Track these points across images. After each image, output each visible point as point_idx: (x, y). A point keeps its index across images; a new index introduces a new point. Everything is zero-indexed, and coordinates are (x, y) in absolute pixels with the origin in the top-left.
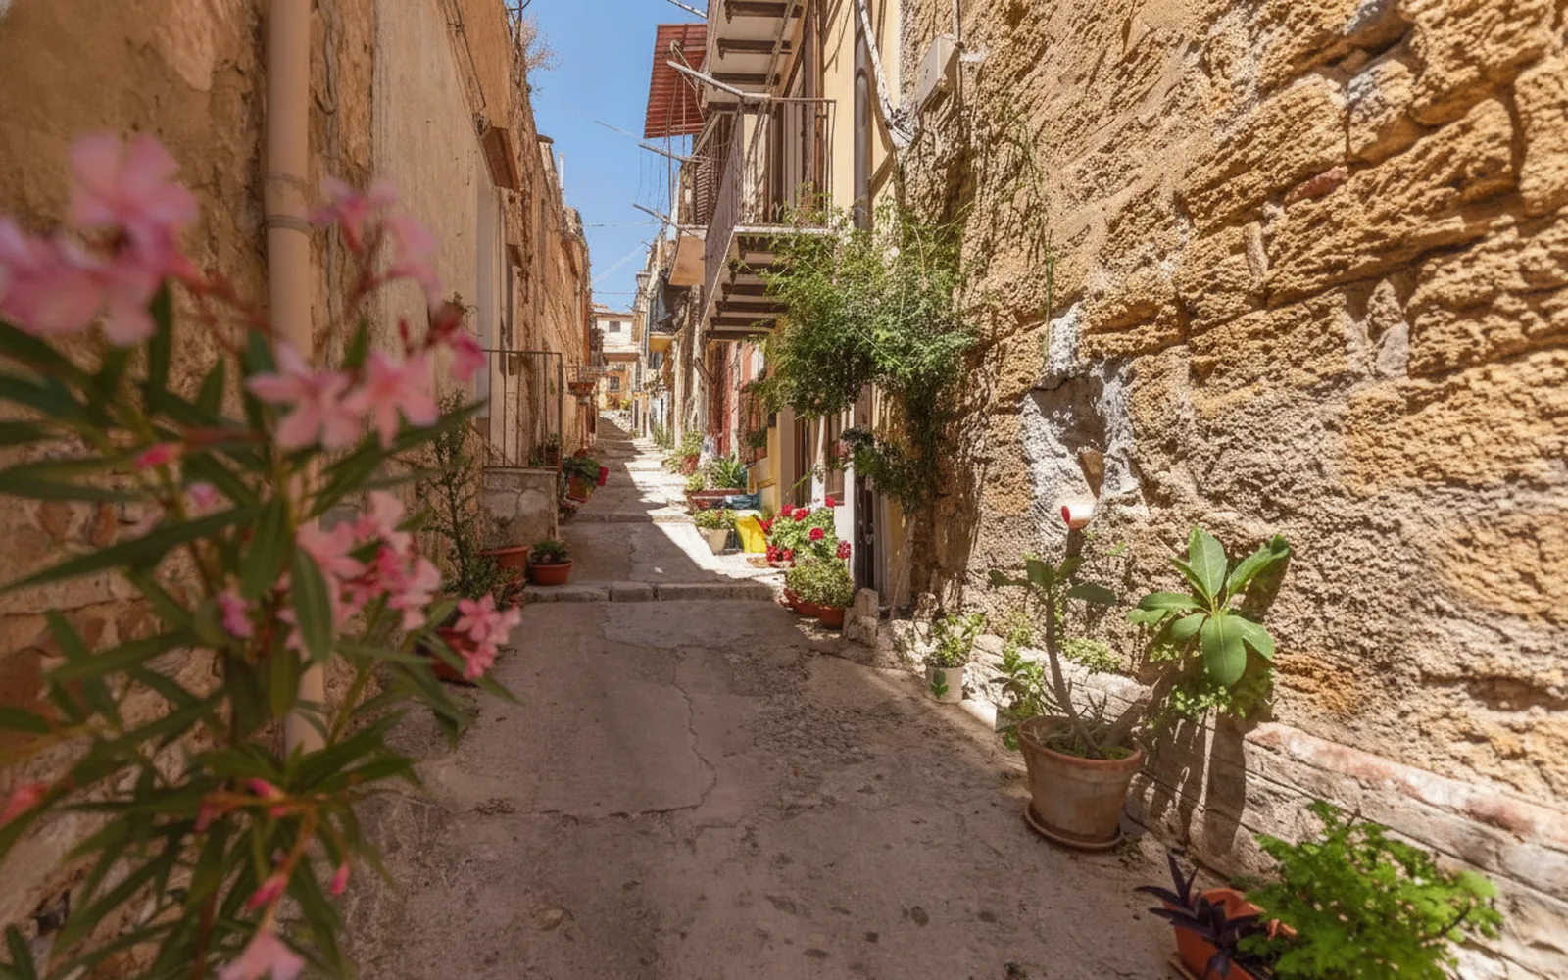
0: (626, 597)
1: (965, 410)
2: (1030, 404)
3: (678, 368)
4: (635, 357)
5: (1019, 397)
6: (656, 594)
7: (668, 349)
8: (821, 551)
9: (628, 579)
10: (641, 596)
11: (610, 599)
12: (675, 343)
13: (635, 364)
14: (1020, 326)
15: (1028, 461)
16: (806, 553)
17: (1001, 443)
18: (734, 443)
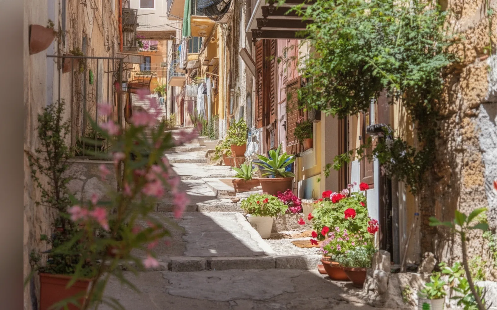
0: (183, 267)
1: (452, 113)
2: (483, 112)
3: (221, 54)
4: (170, 35)
5: (477, 107)
6: (209, 265)
7: (211, 33)
8: (354, 228)
9: (183, 255)
10: (195, 267)
11: (170, 269)
12: (219, 30)
13: (170, 42)
14: (478, 56)
15: (482, 151)
16: (342, 229)
17: (469, 139)
18: (281, 133)
